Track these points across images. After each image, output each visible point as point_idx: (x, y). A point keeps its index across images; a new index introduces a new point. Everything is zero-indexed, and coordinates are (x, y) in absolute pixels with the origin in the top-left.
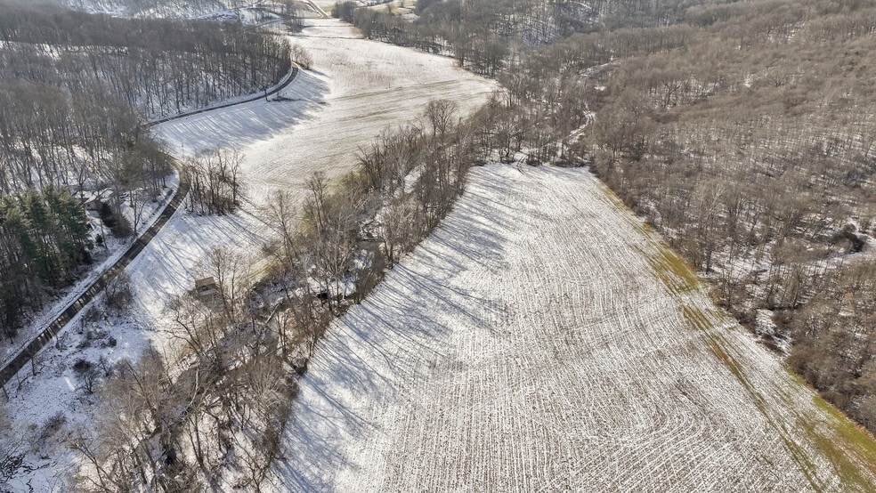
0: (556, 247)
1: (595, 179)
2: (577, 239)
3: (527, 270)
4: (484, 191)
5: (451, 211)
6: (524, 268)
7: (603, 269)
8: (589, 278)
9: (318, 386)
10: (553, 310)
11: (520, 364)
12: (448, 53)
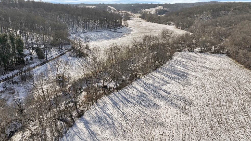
0: (211, 80)
1: (229, 58)
2: (222, 78)
3: (197, 87)
4: (180, 59)
5: (165, 64)
6: (196, 86)
7: (237, 90)
8: (229, 93)
9: (86, 124)
10: (210, 105)
11: (190, 130)
12: (173, 25)
